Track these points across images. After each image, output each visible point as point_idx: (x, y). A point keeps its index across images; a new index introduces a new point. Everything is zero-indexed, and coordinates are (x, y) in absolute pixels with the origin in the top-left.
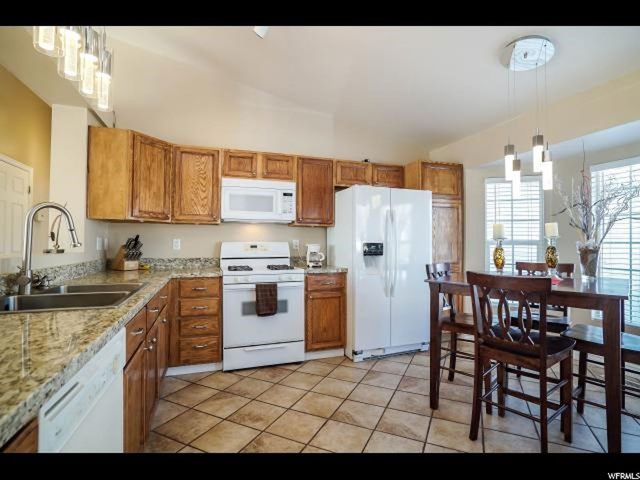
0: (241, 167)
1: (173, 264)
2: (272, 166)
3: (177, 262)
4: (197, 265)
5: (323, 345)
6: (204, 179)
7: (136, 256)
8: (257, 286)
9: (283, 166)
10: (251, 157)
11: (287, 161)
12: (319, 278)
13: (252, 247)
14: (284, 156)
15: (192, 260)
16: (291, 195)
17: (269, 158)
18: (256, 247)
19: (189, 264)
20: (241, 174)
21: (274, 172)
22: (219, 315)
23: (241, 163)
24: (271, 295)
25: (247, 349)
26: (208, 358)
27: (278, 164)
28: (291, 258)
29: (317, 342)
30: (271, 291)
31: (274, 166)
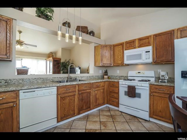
0: (131, 46)
1: (117, 77)
2: (142, 42)
3: (118, 77)
4: (123, 78)
5: (159, 118)
6: (120, 52)
7: (107, 75)
8: (128, 86)
9: (147, 41)
10: (133, 41)
11: (148, 38)
12: (157, 87)
13: (138, 73)
14: (146, 37)
15: (121, 76)
16: (149, 52)
17: (140, 39)
18: (140, 73)
19: (121, 77)
20: (131, 48)
21: (143, 44)
22: (118, 93)
23: (131, 44)
24: (133, 90)
25: (125, 106)
26: (115, 105)
27: (144, 41)
28: (156, 78)
29: (156, 115)
30: (133, 89)
31: (143, 42)
